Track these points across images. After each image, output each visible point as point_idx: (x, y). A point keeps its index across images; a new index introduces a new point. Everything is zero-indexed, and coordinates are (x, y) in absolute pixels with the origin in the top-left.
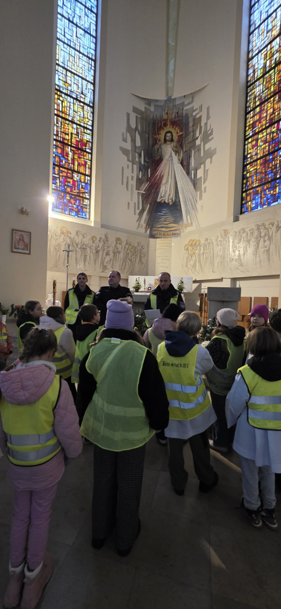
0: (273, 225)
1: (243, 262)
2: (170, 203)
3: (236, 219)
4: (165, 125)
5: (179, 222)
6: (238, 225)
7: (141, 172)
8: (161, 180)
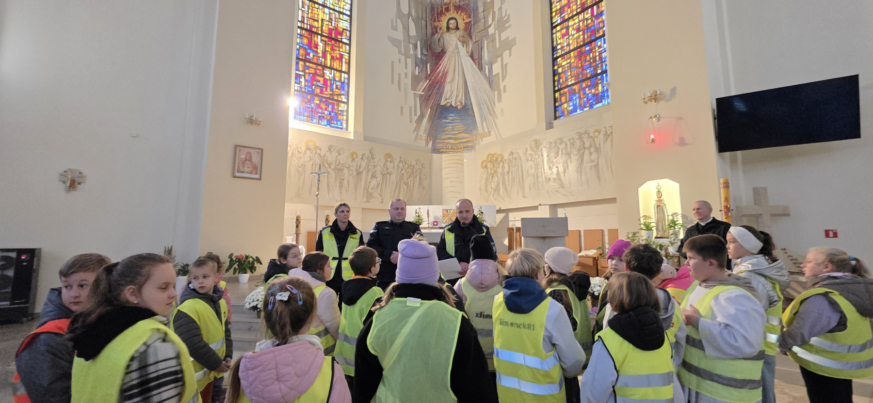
0: (600, 133)
1: (564, 182)
2: (459, 107)
3: (550, 126)
4: (447, 10)
5: (471, 131)
6: (553, 135)
7: (417, 67)
8: (445, 77)
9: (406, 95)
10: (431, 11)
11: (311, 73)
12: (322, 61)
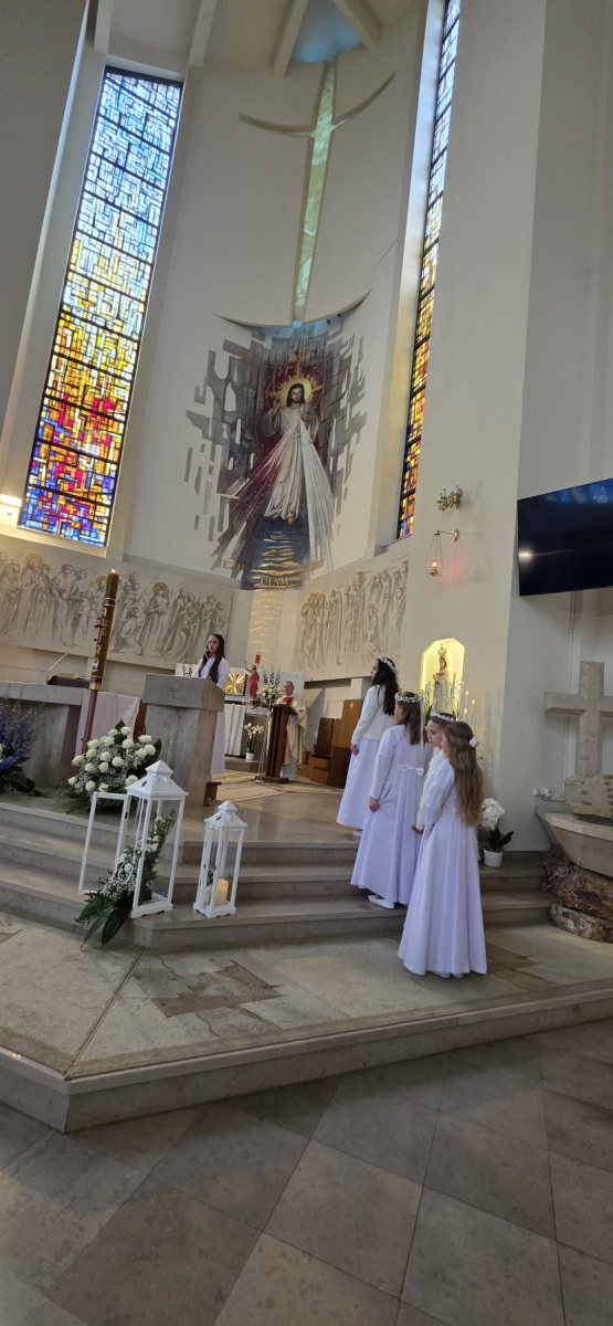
2: (290, 520)
3: (381, 550)
4: (292, 373)
5: (302, 558)
6: (380, 563)
7: (232, 459)
8: (276, 475)
9: (207, 499)
10: (267, 375)
11: (57, 461)
12: (77, 444)
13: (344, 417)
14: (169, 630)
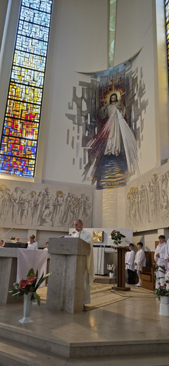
2: (117, 155)
3: (164, 162)
4: (111, 90)
5: (124, 171)
6: (164, 169)
7: (87, 131)
8: (108, 135)
9: (77, 151)
10: (99, 93)
11: (11, 143)
12: (19, 135)
13: (137, 104)
14: (65, 212)
